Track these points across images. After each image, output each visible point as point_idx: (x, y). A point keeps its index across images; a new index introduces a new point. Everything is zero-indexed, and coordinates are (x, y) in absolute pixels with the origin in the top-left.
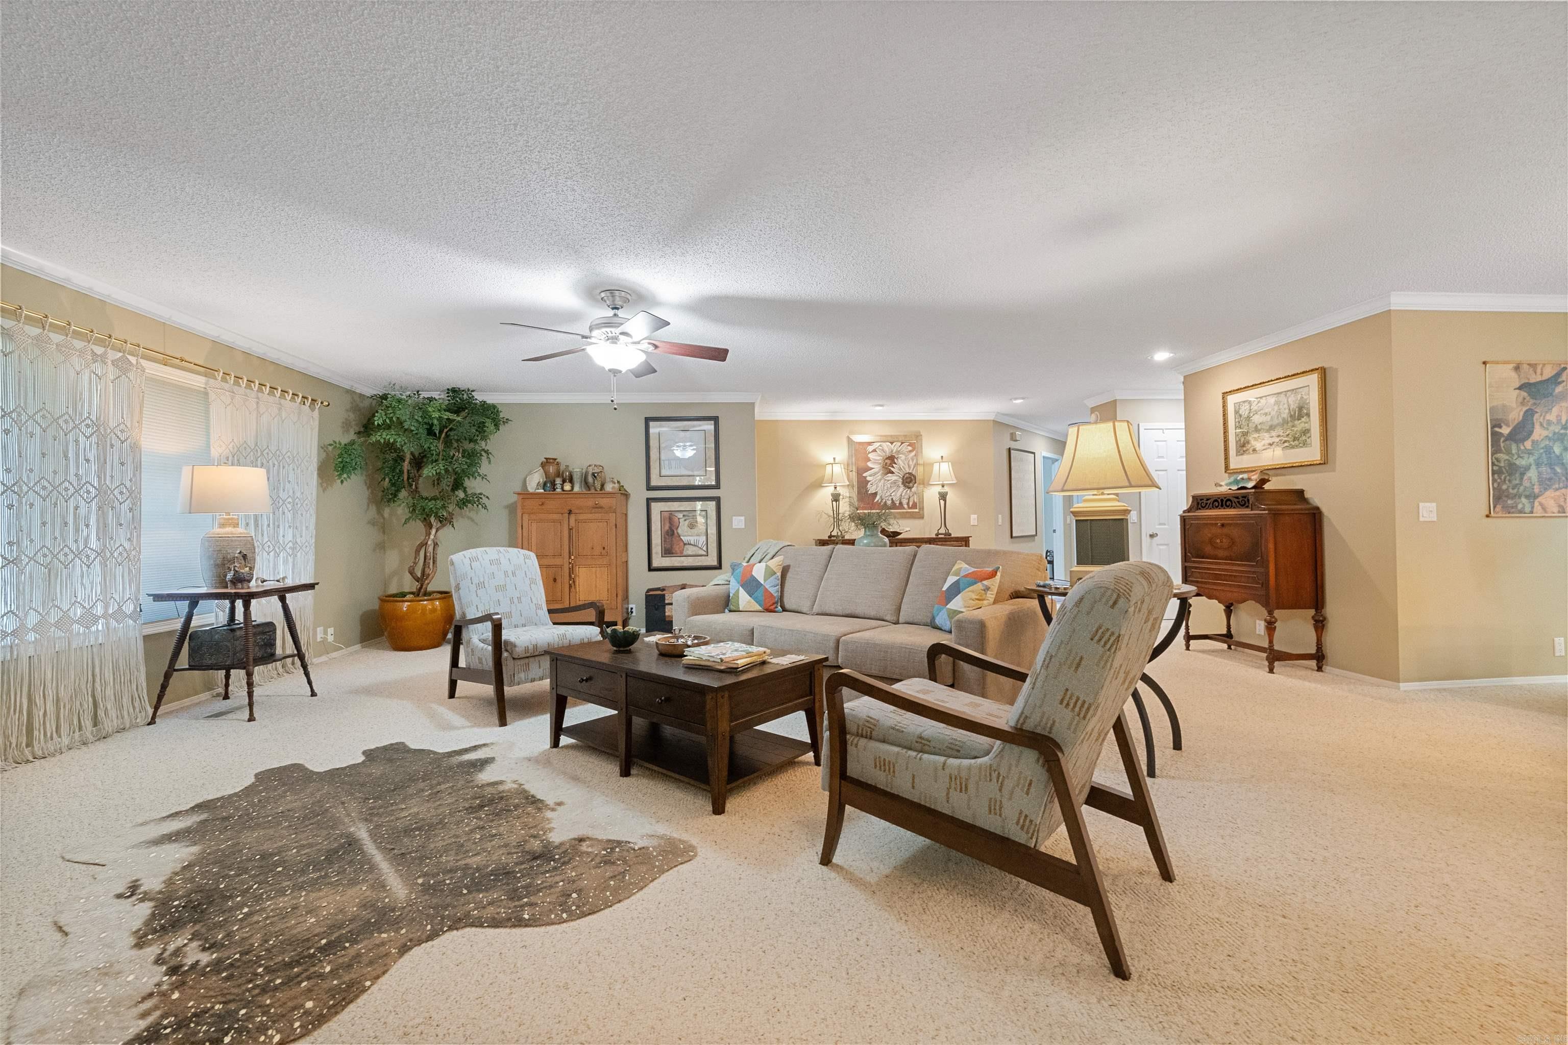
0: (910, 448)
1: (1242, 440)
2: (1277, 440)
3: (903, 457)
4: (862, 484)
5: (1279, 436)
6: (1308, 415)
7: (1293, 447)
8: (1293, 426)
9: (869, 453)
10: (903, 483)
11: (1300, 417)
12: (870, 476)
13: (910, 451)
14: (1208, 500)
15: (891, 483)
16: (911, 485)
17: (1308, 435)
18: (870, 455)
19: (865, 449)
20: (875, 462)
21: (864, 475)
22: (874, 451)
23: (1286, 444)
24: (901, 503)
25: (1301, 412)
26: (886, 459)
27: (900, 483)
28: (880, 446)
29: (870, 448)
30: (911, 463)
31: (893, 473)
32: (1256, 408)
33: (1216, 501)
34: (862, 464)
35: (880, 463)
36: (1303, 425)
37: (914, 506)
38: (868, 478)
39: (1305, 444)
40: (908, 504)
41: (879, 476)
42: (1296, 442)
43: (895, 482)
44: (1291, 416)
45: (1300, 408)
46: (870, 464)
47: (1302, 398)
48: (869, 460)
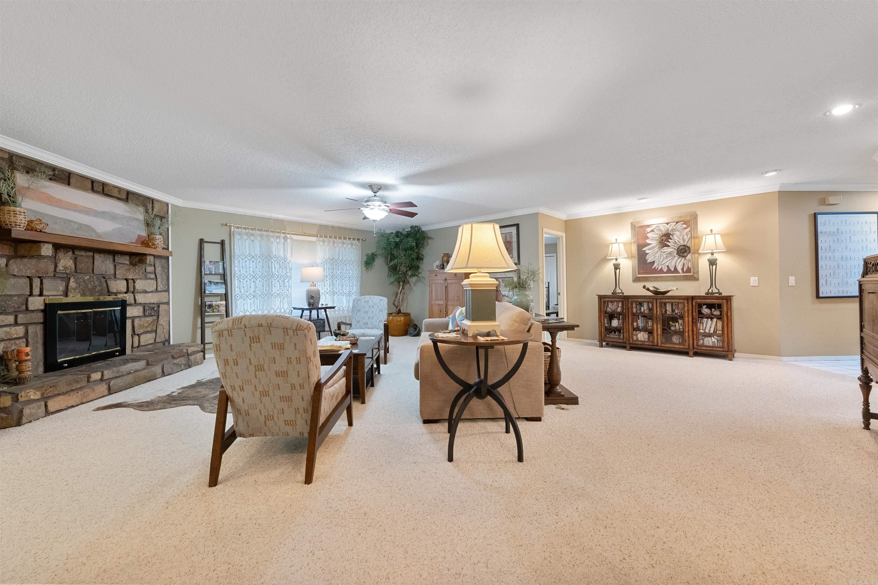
0: (685, 226)
3: (678, 233)
4: (642, 256)
9: (648, 233)
10: (677, 254)
12: (649, 250)
13: (685, 228)
15: (667, 254)
16: (685, 254)
18: (648, 235)
19: (645, 231)
20: (653, 240)
21: (644, 249)
22: (652, 231)
24: (675, 268)
26: (663, 236)
27: (675, 254)
28: (657, 227)
29: (649, 230)
30: (685, 237)
31: (668, 246)
34: (642, 242)
35: (657, 240)
37: (689, 270)
38: (647, 252)
40: (683, 269)
41: (656, 249)
43: (670, 253)
46: (648, 241)
48: (647, 238)
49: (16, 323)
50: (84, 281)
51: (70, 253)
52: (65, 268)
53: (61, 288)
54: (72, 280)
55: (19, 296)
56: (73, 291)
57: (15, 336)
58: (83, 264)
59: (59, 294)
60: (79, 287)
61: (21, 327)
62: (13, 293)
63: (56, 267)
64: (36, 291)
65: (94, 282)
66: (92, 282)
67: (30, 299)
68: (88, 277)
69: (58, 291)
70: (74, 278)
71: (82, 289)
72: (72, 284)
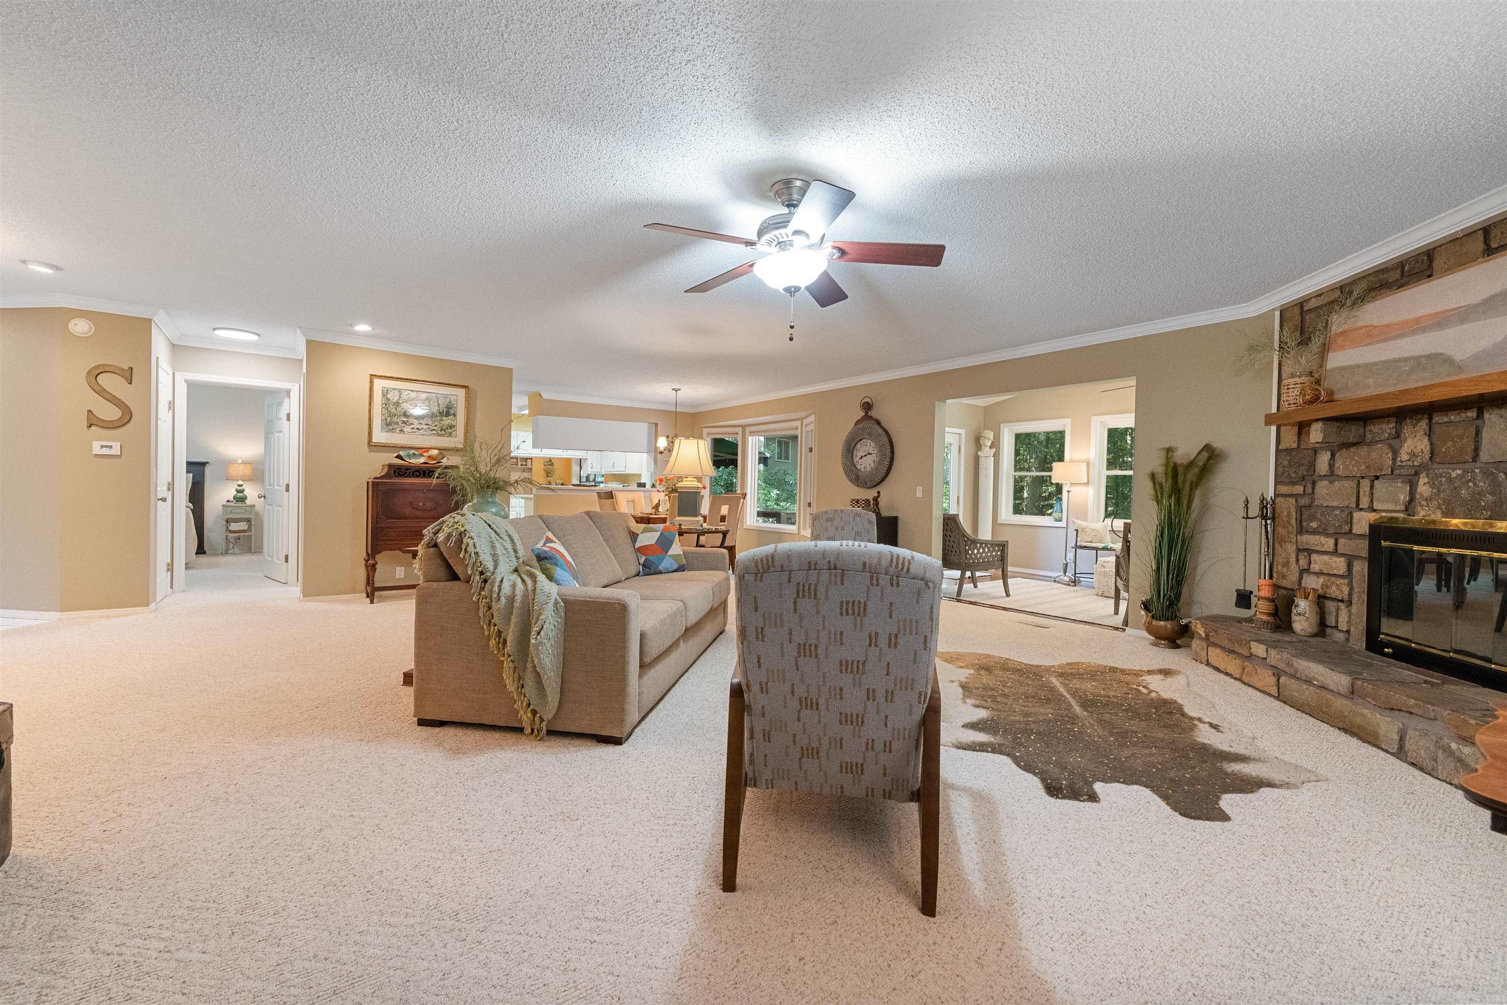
1: (389, 419)
2: (426, 427)
5: (426, 425)
6: (455, 415)
7: (440, 435)
8: (441, 420)
11: (448, 414)
14: (407, 469)
17: (454, 429)
23: (434, 432)
25: (448, 411)
32: (406, 397)
33: (417, 471)
36: (450, 421)
39: (450, 434)
42: (443, 432)
44: (440, 413)
45: (449, 408)
47: (450, 402)
49: (1335, 552)
50: (1450, 480)
51: (1424, 424)
52: (1413, 455)
53: (1402, 498)
54: (1423, 480)
55: (1342, 509)
56: (1424, 503)
57: (1335, 572)
58: (1450, 443)
59: (1398, 508)
60: (1438, 494)
61: (1342, 559)
62: (1335, 504)
63: (1395, 453)
64: (1364, 502)
65: (1475, 484)
66: (1471, 484)
67: (1356, 515)
68: (1459, 472)
69: (1396, 503)
70: (1427, 476)
71: (1444, 500)
72: (1423, 488)
